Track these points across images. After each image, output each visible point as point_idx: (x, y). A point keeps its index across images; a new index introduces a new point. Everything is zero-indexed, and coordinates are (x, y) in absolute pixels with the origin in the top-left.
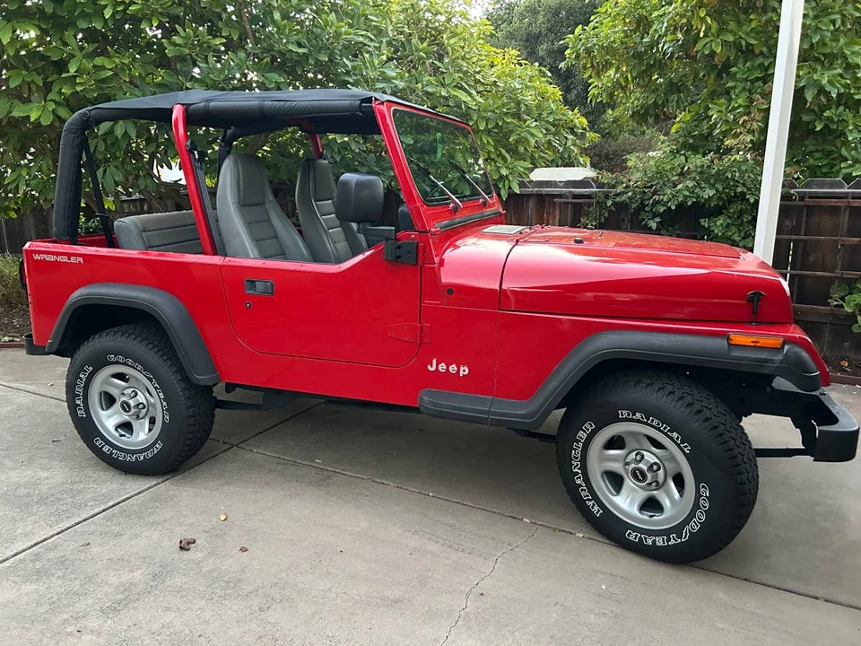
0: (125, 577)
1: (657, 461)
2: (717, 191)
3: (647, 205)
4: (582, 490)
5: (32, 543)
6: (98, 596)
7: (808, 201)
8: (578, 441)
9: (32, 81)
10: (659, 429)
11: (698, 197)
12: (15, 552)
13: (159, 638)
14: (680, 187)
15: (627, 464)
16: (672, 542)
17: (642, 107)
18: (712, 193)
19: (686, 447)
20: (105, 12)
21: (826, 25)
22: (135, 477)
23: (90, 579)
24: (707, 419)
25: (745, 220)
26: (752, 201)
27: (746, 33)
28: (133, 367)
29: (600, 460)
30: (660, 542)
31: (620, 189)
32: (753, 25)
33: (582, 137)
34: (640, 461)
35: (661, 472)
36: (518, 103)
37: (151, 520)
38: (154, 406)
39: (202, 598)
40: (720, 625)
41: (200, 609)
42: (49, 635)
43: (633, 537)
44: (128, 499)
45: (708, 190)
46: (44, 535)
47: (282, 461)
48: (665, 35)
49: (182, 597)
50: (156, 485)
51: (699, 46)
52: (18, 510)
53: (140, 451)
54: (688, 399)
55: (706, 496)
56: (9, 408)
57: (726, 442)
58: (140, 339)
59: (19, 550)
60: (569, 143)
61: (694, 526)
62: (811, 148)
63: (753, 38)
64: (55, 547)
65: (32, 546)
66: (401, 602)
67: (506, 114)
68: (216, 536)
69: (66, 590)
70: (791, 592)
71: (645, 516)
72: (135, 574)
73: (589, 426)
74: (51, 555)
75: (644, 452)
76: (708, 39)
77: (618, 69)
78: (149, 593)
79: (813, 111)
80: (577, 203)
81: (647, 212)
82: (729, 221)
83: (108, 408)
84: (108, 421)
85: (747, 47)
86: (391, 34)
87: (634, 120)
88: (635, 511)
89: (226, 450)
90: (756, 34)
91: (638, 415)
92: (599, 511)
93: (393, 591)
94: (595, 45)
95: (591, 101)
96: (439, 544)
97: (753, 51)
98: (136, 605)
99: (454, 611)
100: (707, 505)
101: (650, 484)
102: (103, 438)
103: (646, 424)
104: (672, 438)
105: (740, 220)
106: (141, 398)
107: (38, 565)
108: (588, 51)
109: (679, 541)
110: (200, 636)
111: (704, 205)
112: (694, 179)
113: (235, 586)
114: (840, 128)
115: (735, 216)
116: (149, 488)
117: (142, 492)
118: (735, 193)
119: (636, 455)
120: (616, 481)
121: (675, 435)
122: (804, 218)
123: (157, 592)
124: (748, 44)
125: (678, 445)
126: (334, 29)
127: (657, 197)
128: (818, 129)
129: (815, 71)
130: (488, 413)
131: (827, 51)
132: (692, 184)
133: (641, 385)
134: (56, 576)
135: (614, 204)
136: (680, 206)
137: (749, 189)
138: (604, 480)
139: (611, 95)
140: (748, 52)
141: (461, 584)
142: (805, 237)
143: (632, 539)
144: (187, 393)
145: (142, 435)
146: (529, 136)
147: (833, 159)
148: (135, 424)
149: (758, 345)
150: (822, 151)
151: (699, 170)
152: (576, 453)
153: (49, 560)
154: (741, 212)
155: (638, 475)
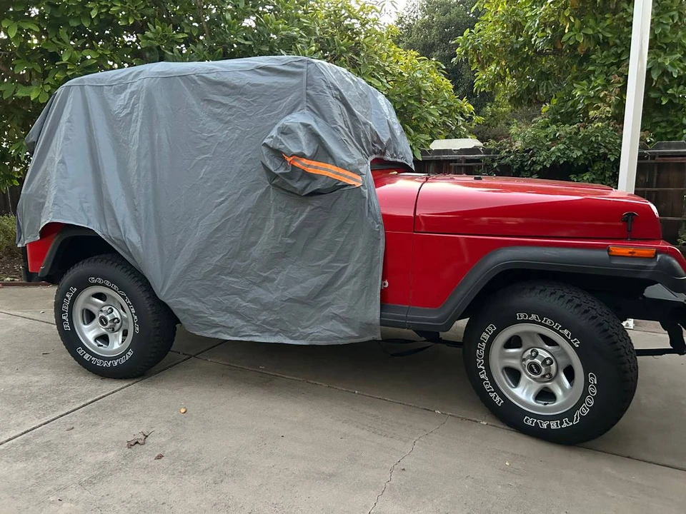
0: (100, 457)
1: (550, 356)
2: (584, 152)
3: (526, 166)
4: (486, 384)
5: (23, 431)
6: (77, 472)
7: (659, 160)
8: (482, 342)
9: (33, 68)
10: (551, 328)
11: (568, 157)
12: (8, 438)
13: (128, 505)
14: (553, 149)
15: (524, 360)
16: (565, 425)
17: (518, 93)
18: (579, 153)
19: (576, 341)
20: (92, 13)
21: (666, 20)
22: (110, 380)
23: (70, 459)
24: (594, 318)
25: (607, 176)
26: (612, 159)
27: (603, 29)
28: (110, 287)
29: (502, 357)
30: (554, 425)
31: (503, 153)
32: (608, 22)
33: (470, 119)
34: (535, 357)
35: (553, 366)
36: (419, 90)
37: (123, 412)
38: (127, 320)
39: (166, 474)
40: (610, 494)
41: (163, 482)
42: (35, 504)
43: (530, 422)
44: (104, 397)
45: (576, 152)
46: (33, 425)
47: (232, 368)
48: (537, 31)
49: (148, 472)
50: (127, 386)
51: (565, 38)
52: (12, 406)
53: (115, 358)
54: (577, 301)
55: (594, 384)
56: (8, 330)
57: (611, 336)
58: (116, 264)
59: (12, 436)
60: (460, 123)
61: (584, 411)
62: (658, 119)
63: (608, 32)
64: (42, 434)
65: (23, 434)
66: (334, 476)
67: (410, 97)
68: (177, 425)
69: (49, 468)
70: (668, 467)
71: (540, 404)
72: (109, 455)
73: (491, 328)
74: (38, 440)
75: (538, 349)
76: (572, 34)
77: (498, 64)
78: (120, 469)
79: (659, 90)
80: (469, 166)
81: (526, 171)
82: (594, 177)
83: (88, 323)
84: (89, 333)
85: (603, 40)
86: (318, 33)
87: (511, 104)
88: (531, 400)
89: (185, 360)
90: (611, 28)
91: (533, 317)
92: (500, 401)
93: (327, 467)
94: (480, 43)
95: (476, 90)
96: (365, 431)
97: (608, 43)
98: (109, 479)
99: (380, 483)
100: (595, 391)
101: (544, 376)
102: (85, 348)
103: (540, 324)
104: (563, 335)
105: (603, 176)
106: (116, 314)
107: (27, 448)
108: (475, 49)
109: (571, 424)
110: (163, 504)
111: (573, 164)
112: (564, 143)
113: (193, 464)
114: (681, 103)
115: (599, 173)
116: (122, 388)
117: (116, 391)
118: (599, 154)
119: (532, 352)
120: (514, 376)
121: (566, 332)
122: (656, 174)
123: (127, 469)
124: (604, 37)
125: (569, 341)
126: (274, 26)
127: (534, 159)
128: (664, 103)
129: (659, 56)
130: (406, 318)
131: (668, 41)
132: (563, 147)
133: (536, 291)
134: (43, 456)
135: (499, 166)
136: (554, 164)
137: (610, 150)
138: (504, 375)
139: (492, 86)
140: (605, 44)
141: (386, 461)
142: (657, 189)
143: (529, 424)
144: (154, 308)
145: (117, 344)
146: (428, 115)
147: (677, 127)
148: (111, 336)
149: (635, 255)
150: (667, 121)
151: (568, 136)
152: (480, 352)
153: (37, 444)
154: (604, 170)
155: (534, 369)
